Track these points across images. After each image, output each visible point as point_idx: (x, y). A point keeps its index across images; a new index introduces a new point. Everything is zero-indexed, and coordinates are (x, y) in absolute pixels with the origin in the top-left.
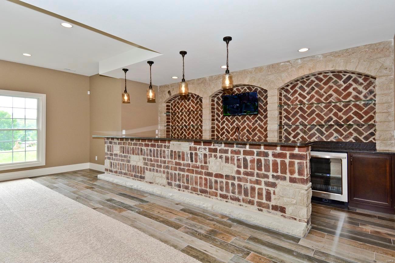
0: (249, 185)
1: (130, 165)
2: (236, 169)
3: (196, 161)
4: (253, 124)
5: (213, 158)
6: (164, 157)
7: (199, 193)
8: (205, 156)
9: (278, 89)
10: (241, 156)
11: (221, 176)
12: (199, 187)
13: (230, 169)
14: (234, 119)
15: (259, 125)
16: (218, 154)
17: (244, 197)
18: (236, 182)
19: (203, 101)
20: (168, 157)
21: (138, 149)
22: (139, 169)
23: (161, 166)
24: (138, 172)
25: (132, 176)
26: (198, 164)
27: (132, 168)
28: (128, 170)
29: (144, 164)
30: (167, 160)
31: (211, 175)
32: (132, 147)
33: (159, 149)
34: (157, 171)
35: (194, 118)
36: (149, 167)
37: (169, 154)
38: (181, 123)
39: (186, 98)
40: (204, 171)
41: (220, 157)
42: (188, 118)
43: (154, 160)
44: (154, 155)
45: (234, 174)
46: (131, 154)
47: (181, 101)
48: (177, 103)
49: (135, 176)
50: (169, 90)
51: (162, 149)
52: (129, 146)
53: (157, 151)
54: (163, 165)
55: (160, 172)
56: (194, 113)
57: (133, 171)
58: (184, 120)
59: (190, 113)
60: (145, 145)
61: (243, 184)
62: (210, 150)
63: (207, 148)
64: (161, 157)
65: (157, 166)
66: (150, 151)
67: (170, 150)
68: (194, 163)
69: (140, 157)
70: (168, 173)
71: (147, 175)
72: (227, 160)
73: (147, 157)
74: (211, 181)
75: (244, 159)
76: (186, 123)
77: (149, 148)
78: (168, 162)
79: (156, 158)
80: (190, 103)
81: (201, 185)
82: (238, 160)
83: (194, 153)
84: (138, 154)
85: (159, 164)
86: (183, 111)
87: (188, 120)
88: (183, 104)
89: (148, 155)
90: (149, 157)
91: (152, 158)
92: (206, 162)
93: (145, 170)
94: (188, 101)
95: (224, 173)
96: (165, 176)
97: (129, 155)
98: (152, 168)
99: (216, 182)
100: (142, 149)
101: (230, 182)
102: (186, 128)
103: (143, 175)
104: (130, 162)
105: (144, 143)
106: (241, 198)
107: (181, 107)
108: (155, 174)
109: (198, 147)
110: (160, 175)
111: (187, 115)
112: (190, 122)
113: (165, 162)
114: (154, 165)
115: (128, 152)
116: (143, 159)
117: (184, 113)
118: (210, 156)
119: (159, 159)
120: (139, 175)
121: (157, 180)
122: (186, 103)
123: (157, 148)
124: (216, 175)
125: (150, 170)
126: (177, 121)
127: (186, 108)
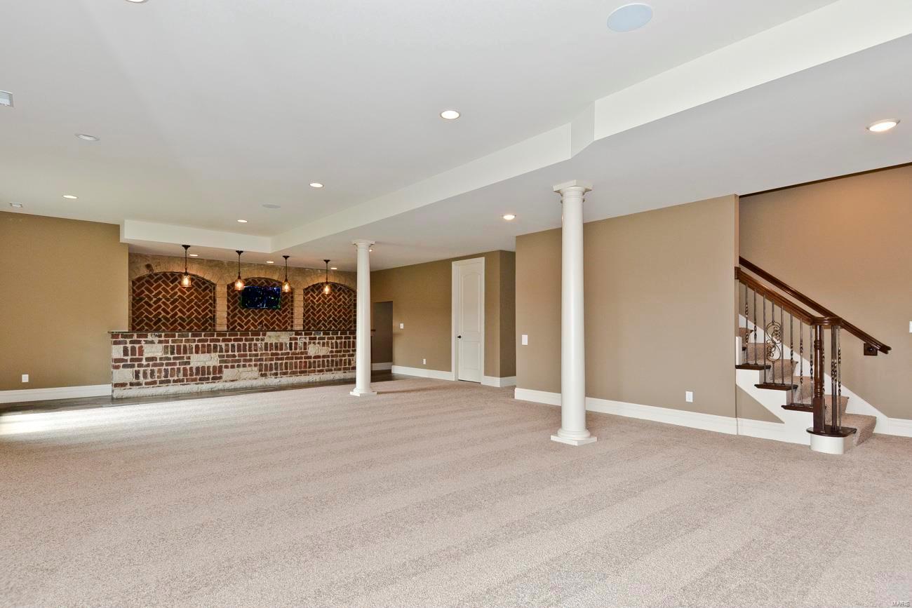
1: (190, 368)
3: (296, 349)
5: (312, 345)
6: (256, 350)
7: (299, 374)
8: (305, 343)
9: (304, 289)
10: (334, 341)
11: (319, 357)
12: (298, 370)
13: (324, 351)
16: (317, 341)
17: (335, 367)
18: (330, 359)
19: (218, 288)
20: (261, 349)
21: (209, 345)
22: (211, 370)
23: (250, 360)
24: (209, 373)
25: (195, 380)
26: (298, 351)
27: (194, 371)
28: (185, 375)
29: (221, 362)
30: (259, 353)
31: (310, 357)
32: (194, 345)
33: (247, 343)
34: (244, 366)
35: (184, 307)
36: (229, 365)
37: (263, 346)
38: (155, 313)
39: (168, 278)
40: (303, 356)
41: (319, 343)
42: (171, 307)
43: (239, 356)
44: (239, 350)
45: (328, 354)
46: (191, 353)
47: (156, 281)
48: (147, 282)
49: (200, 379)
50: (148, 263)
51: (253, 342)
52: (187, 344)
53: (245, 345)
54: (253, 358)
55: (250, 366)
56: (184, 300)
57: (197, 373)
58: (164, 310)
59: (176, 300)
60: (224, 340)
61: (334, 359)
62: (310, 339)
63: (308, 337)
64: (250, 350)
65: (245, 361)
66: (233, 346)
67: (263, 343)
68: (293, 351)
69: (213, 355)
70: (261, 365)
71: (227, 373)
72: (324, 344)
73: (226, 354)
74: (310, 362)
75: (336, 342)
76: (168, 313)
77: (230, 344)
78: (262, 354)
79: (242, 353)
80: (176, 286)
81: (300, 368)
82: (332, 343)
83: (293, 342)
84: (209, 352)
85: (248, 358)
86: (160, 296)
87: (172, 310)
88: (160, 286)
89: (227, 351)
90: (230, 353)
91: (236, 353)
92: (305, 349)
93: (224, 369)
94: (172, 282)
95: (321, 354)
96: (256, 368)
97: (188, 355)
98: (236, 364)
99: (314, 362)
100: (217, 345)
101: (326, 359)
102: (168, 320)
103: (218, 375)
104: (188, 363)
105: (221, 338)
106: (333, 368)
107: (156, 289)
108: (241, 369)
109: (299, 337)
110: (249, 369)
111: (168, 303)
112: (176, 314)
113: (257, 355)
114: (239, 361)
115: (185, 352)
116: (219, 356)
117: (163, 300)
118: (310, 343)
119: (248, 353)
120: (211, 376)
121: (244, 375)
122: (168, 286)
123: (244, 342)
124: (315, 357)
125: (233, 367)
126: (146, 310)
127: (167, 292)
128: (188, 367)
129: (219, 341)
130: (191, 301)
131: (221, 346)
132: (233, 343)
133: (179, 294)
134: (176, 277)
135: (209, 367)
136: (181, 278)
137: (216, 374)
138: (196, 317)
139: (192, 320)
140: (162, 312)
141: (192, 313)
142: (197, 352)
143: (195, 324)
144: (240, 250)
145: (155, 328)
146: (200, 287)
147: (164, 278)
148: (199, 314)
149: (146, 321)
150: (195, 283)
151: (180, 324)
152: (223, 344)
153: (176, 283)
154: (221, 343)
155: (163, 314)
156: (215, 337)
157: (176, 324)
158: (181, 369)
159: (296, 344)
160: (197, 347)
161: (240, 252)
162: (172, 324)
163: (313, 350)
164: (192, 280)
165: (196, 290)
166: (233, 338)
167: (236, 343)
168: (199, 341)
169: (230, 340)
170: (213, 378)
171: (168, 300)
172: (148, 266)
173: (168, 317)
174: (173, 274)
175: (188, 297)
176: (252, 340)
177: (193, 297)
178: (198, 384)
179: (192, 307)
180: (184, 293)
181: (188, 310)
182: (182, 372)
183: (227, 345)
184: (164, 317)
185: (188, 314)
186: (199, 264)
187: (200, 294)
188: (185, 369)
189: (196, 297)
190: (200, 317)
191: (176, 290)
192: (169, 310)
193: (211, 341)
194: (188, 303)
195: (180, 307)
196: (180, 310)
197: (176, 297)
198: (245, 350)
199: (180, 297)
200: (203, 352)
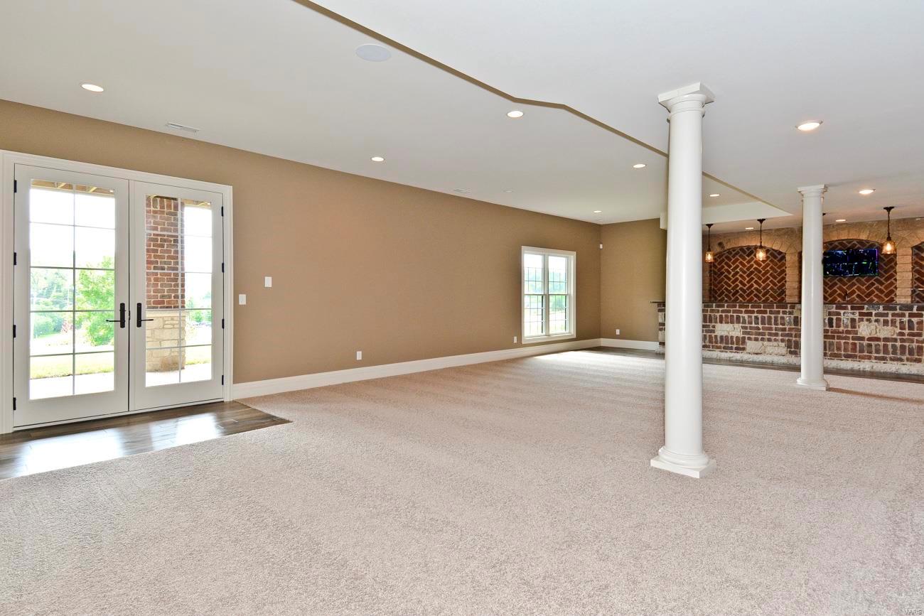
0: (915, 345)
1: (716, 336)
2: (898, 330)
3: (838, 326)
4: (868, 288)
5: (865, 323)
6: (783, 324)
7: (843, 358)
8: (853, 320)
9: (912, 248)
10: (906, 319)
11: (878, 339)
12: (843, 353)
13: (886, 332)
14: (836, 281)
15: (877, 288)
16: (873, 318)
17: (908, 356)
18: (898, 344)
19: (788, 258)
20: (790, 323)
21: (732, 316)
22: (734, 340)
23: (776, 335)
24: (732, 343)
25: (719, 348)
26: (841, 329)
27: (719, 339)
28: (711, 342)
29: (744, 333)
30: (787, 327)
31: (862, 339)
32: (718, 315)
33: (773, 316)
34: (769, 340)
35: (760, 278)
36: (753, 337)
37: (792, 321)
38: (733, 286)
39: (744, 252)
40: (851, 336)
41: (876, 321)
42: (747, 279)
43: (763, 328)
44: (763, 323)
45: (895, 336)
46: (716, 322)
47: (734, 256)
48: (727, 257)
49: (724, 348)
50: (719, 241)
51: (779, 316)
52: (712, 314)
53: (770, 318)
54: (780, 333)
55: (775, 340)
56: (760, 272)
57: (721, 342)
58: (741, 282)
59: (752, 272)
60: (747, 312)
61: (907, 344)
62: (861, 314)
63: (857, 312)
64: (776, 324)
65: (770, 334)
66: (757, 318)
67: (792, 316)
68: (834, 328)
69: (736, 325)
70: (789, 341)
71: (751, 345)
72: (886, 323)
73: (749, 325)
74: (861, 345)
75: (910, 321)
76: (745, 285)
77: (753, 315)
78: (790, 329)
79: (767, 326)
80: (752, 259)
81: (845, 350)
82: (901, 322)
83: (834, 318)
84: (732, 322)
85: (774, 332)
86: (738, 270)
87: (748, 282)
88: (737, 260)
89: (751, 323)
90: (753, 325)
91: (760, 326)
92: (853, 326)
93: (746, 340)
94: (748, 256)
95: (882, 336)
96: (783, 344)
97: (713, 324)
98: (760, 337)
99: (870, 346)
100: (739, 316)
101: (890, 344)
102: (744, 292)
103: (741, 346)
104: (714, 332)
105: (743, 310)
106: (904, 358)
107: (734, 263)
108: (766, 343)
109: (842, 312)
110: (775, 344)
111: (745, 275)
112: (752, 286)
113: (784, 330)
114: (763, 334)
115: (711, 321)
116: (743, 327)
117: (741, 273)
118: (861, 320)
119: (774, 326)
120: (735, 346)
121: (769, 350)
122: (744, 259)
123: (768, 314)
124: (870, 339)
125: (756, 340)
126: (726, 283)
127: (744, 265)
128: (713, 335)
129: (741, 312)
130: (767, 272)
131: (743, 317)
132: (756, 315)
133: (755, 266)
134: (751, 251)
135: (732, 337)
136: (756, 251)
137: (739, 345)
138: (772, 289)
139: (768, 292)
140: (754, 284)
141: (768, 285)
142: (721, 322)
143: (771, 295)
144: (761, 218)
145: (733, 299)
146: (775, 257)
147: (741, 253)
148: (775, 285)
149: (726, 293)
150: (771, 254)
151: (756, 295)
152: (746, 316)
153: (752, 256)
154: (743, 315)
155: (740, 286)
156: (737, 308)
157: (723, 296)
158: (708, 336)
159: (839, 320)
160: (721, 316)
161: (761, 221)
162: (748, 295)
163: (865, 329)
164: (767, 251)
165: (771, 261)
166: (756, 310)
167: (760, 316)
168: (723, 311)
169: (753, 312)
170: (737, 349)
171: (744, 272)
172: (720, 244)
173: (745, 288)
174: (749, 248)
175: (764, 268)
176: (779, 312)
177: (768, 268)
178: (722, 351)
179: (768, 278)
180: (760, 265)
181: (764, 282)
182: (708, 339)
183: (750, 317)
184: (741, 289)
185: (763, 285)
186: (767, 235)
187: (776, 265)
188: (710, 336)
189: (772, 268)
190: (776, 288)
191: (752, 263)
192: (745, 282)
193: (734, 312)
194: (763, 275)
195: (756, 279)
196: (756, 282)
197: (752, 269)
198: (770, 323)
199: (756, 269)
200: (727, 323)
